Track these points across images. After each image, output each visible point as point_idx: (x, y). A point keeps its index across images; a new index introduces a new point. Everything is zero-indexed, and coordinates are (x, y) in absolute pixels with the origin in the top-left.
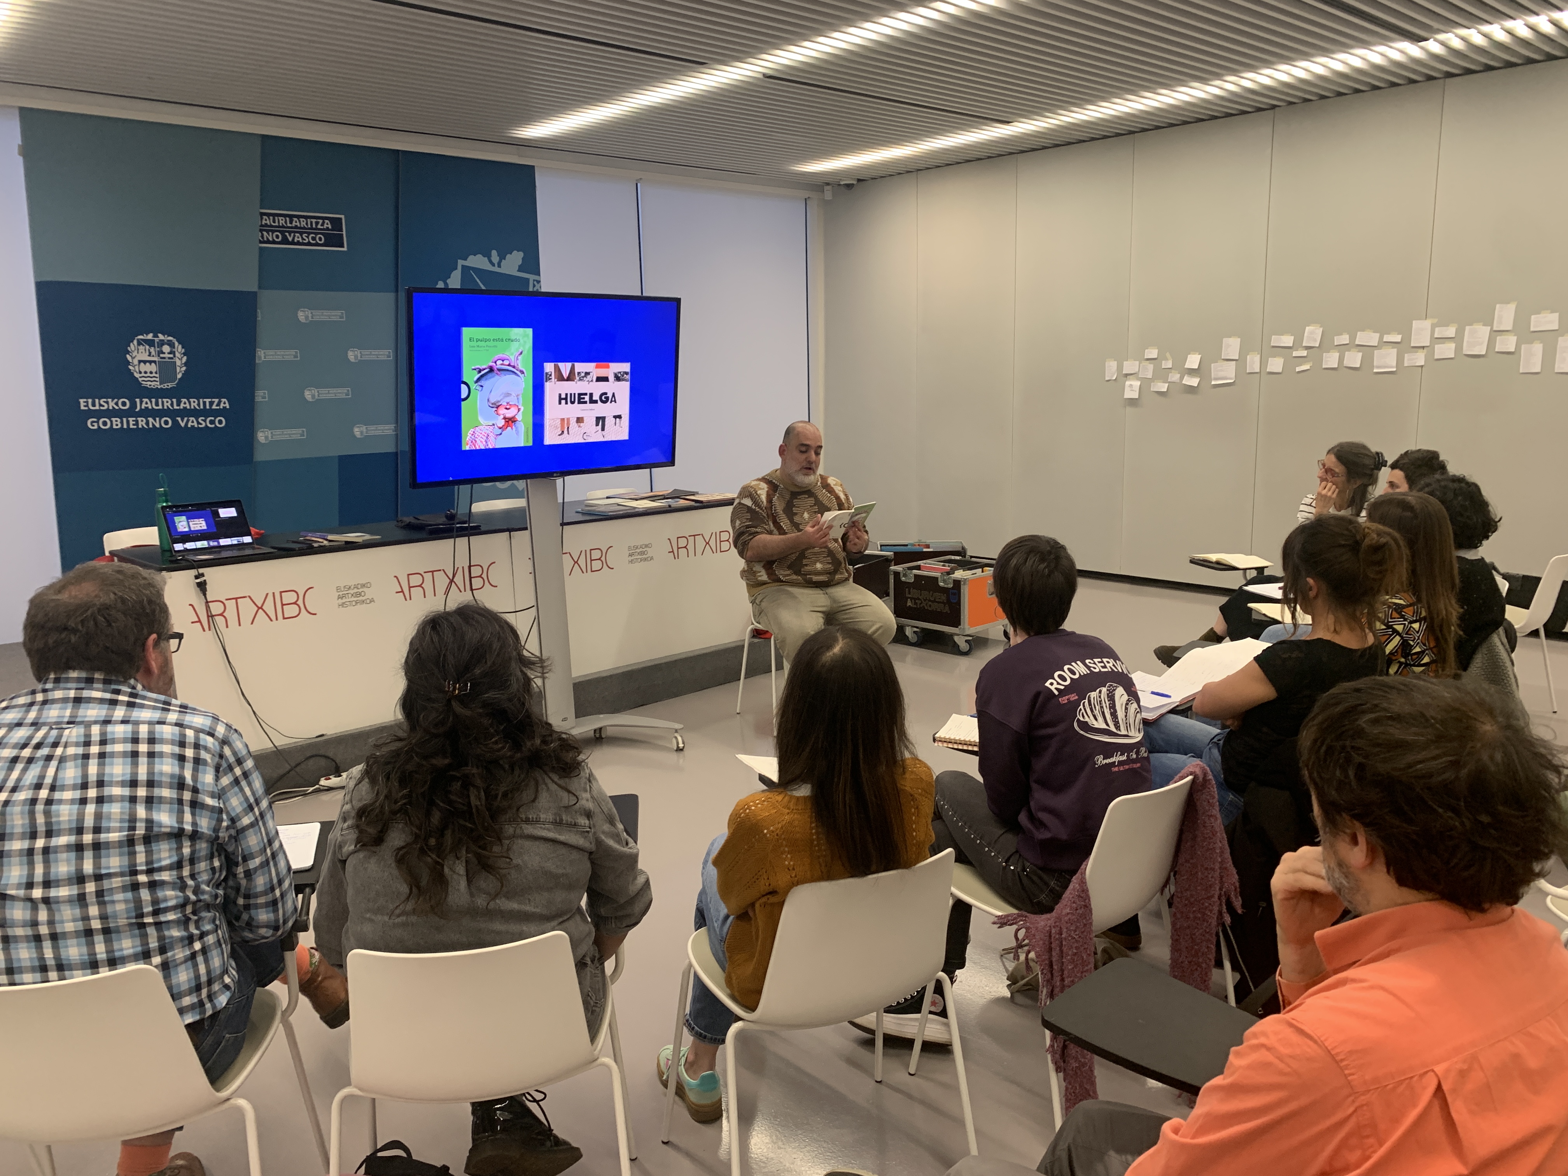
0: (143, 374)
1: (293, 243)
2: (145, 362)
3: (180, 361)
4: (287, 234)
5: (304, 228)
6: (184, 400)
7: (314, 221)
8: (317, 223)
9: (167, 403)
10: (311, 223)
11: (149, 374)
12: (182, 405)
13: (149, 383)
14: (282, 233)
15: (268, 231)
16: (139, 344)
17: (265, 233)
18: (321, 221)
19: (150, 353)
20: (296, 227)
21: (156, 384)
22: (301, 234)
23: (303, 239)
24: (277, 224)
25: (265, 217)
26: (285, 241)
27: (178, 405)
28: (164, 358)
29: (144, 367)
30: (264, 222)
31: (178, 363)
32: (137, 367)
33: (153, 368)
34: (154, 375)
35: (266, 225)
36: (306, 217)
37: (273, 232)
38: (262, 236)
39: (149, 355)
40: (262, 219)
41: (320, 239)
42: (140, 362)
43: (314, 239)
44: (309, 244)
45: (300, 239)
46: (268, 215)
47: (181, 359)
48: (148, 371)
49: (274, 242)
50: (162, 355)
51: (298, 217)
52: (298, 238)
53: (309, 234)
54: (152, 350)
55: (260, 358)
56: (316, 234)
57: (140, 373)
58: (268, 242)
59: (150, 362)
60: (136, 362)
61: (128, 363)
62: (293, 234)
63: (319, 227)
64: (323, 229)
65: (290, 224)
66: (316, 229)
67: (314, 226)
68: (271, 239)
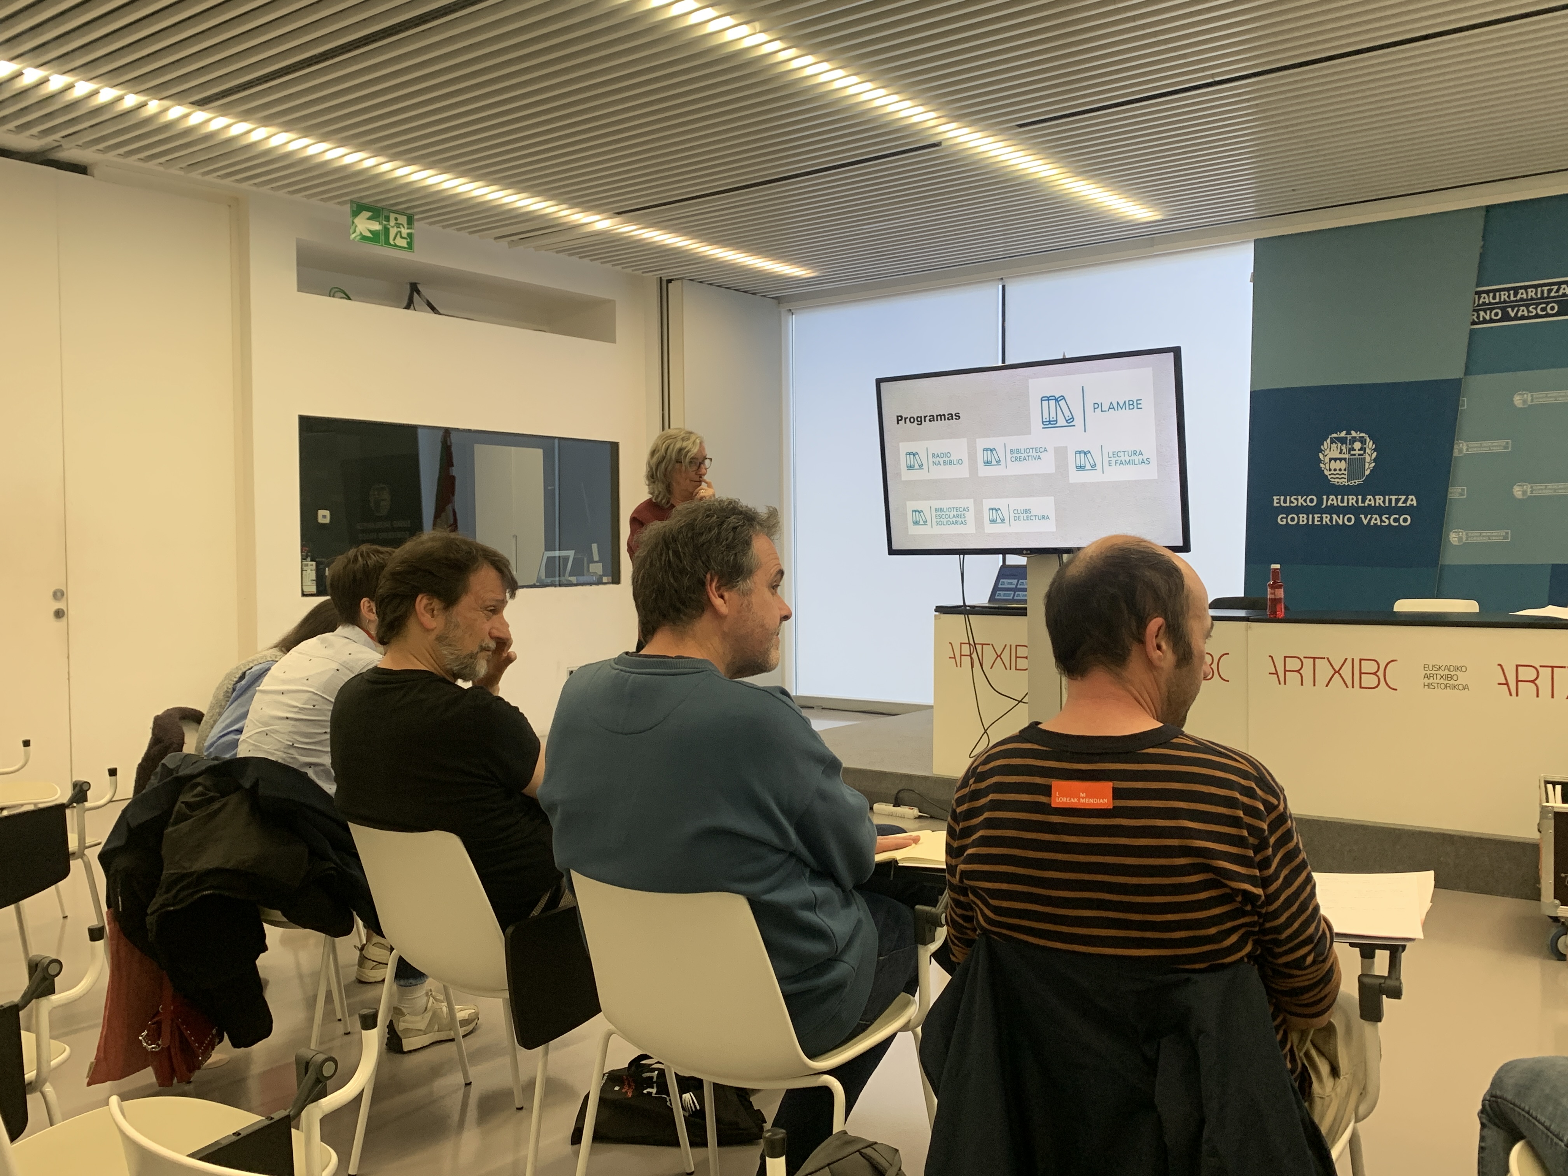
0: (1333, 472)
1: (1516, 318)
2: (1335, 459)
3: (1370, 457)
4: (1509, 310)
5: (1532, 299)
6: (1369, 497)
7: (1546, 289)
8: (1550, 291)
9: (1352, 500)
10: (1542, 292)
11: (1338, 472)
12: (1367, 502)
13: (1337, 480)
14: (1503, 309)
15: (1485, 311)
16: (1332, 442)
17: (1482, 313)
18: (1556, 287)
19: (1341, 450)
20: (1522, 300)
21: (1344, 482)
22: (1527, 306)
23: (1529, 312)
24: (1497, 300)
25: (1483, 295)
26: (1506, 317)
27: (1363, 502)
28: (1354, 455)
29: (1333, 465)
30: (1482, 300)
31: (1368, 459)
32: (1327, 465)
33: (1343, 465)
34: (1343, 472)
35: (1484, 304)
36: (1535, 287)
37: (1491, 310)
38: (1478, 317)
39: (1340, 453)
40: (1479, 298)
41: (1552, 308)
42: (1331, 459)
43: (1543, 309)
44: (1537, 316)
45: (1526, 313)
46: (1487, 292)
47: (1371, 456)
48: (1338, 469)
49: (1492, 321)
50: (1352, 452)
51: (1526, 288)
52: (1522, 311)
53: (1538, 304)
54: (1344, 447)
55: (1460, 451)
56: (1547, 303)
57: (1330, 470)
58: (1485, 321)
59: (1341, 459)
60: (1327, 460)
61: (1320, 461)
62: (1516, 309)
63: (1553, 294)
64: (1558, 297)
65: (1514, 297)
66: (1548, 297)
67: (1545, 295)
68: (1488, 318)
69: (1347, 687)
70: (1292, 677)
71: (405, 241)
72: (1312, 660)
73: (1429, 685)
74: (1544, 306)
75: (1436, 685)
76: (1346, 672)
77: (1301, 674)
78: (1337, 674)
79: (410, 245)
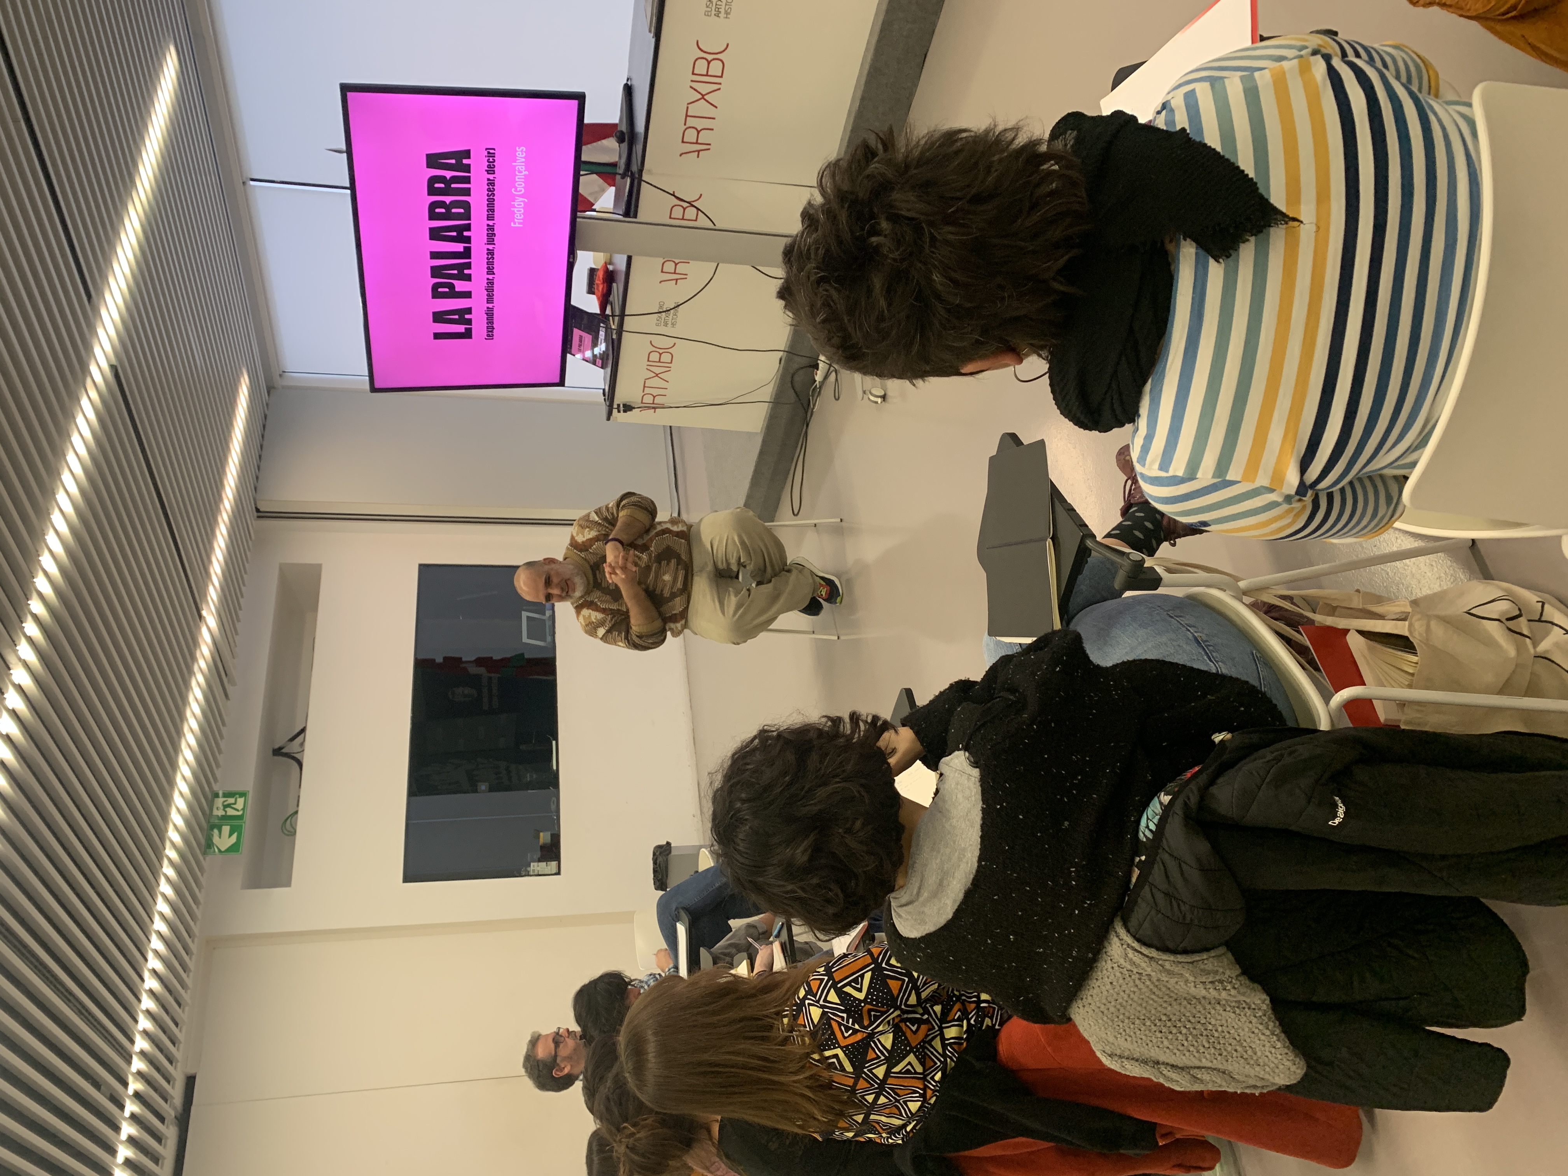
69: (719, 89)
70: (704, 137)
71: (239, 800)
72: (688, 118)
73: (727, 13)
75: (727, 7)
76: (704, 88)
77: (701, 130)
78: (706, 97)
79: (243, 794)
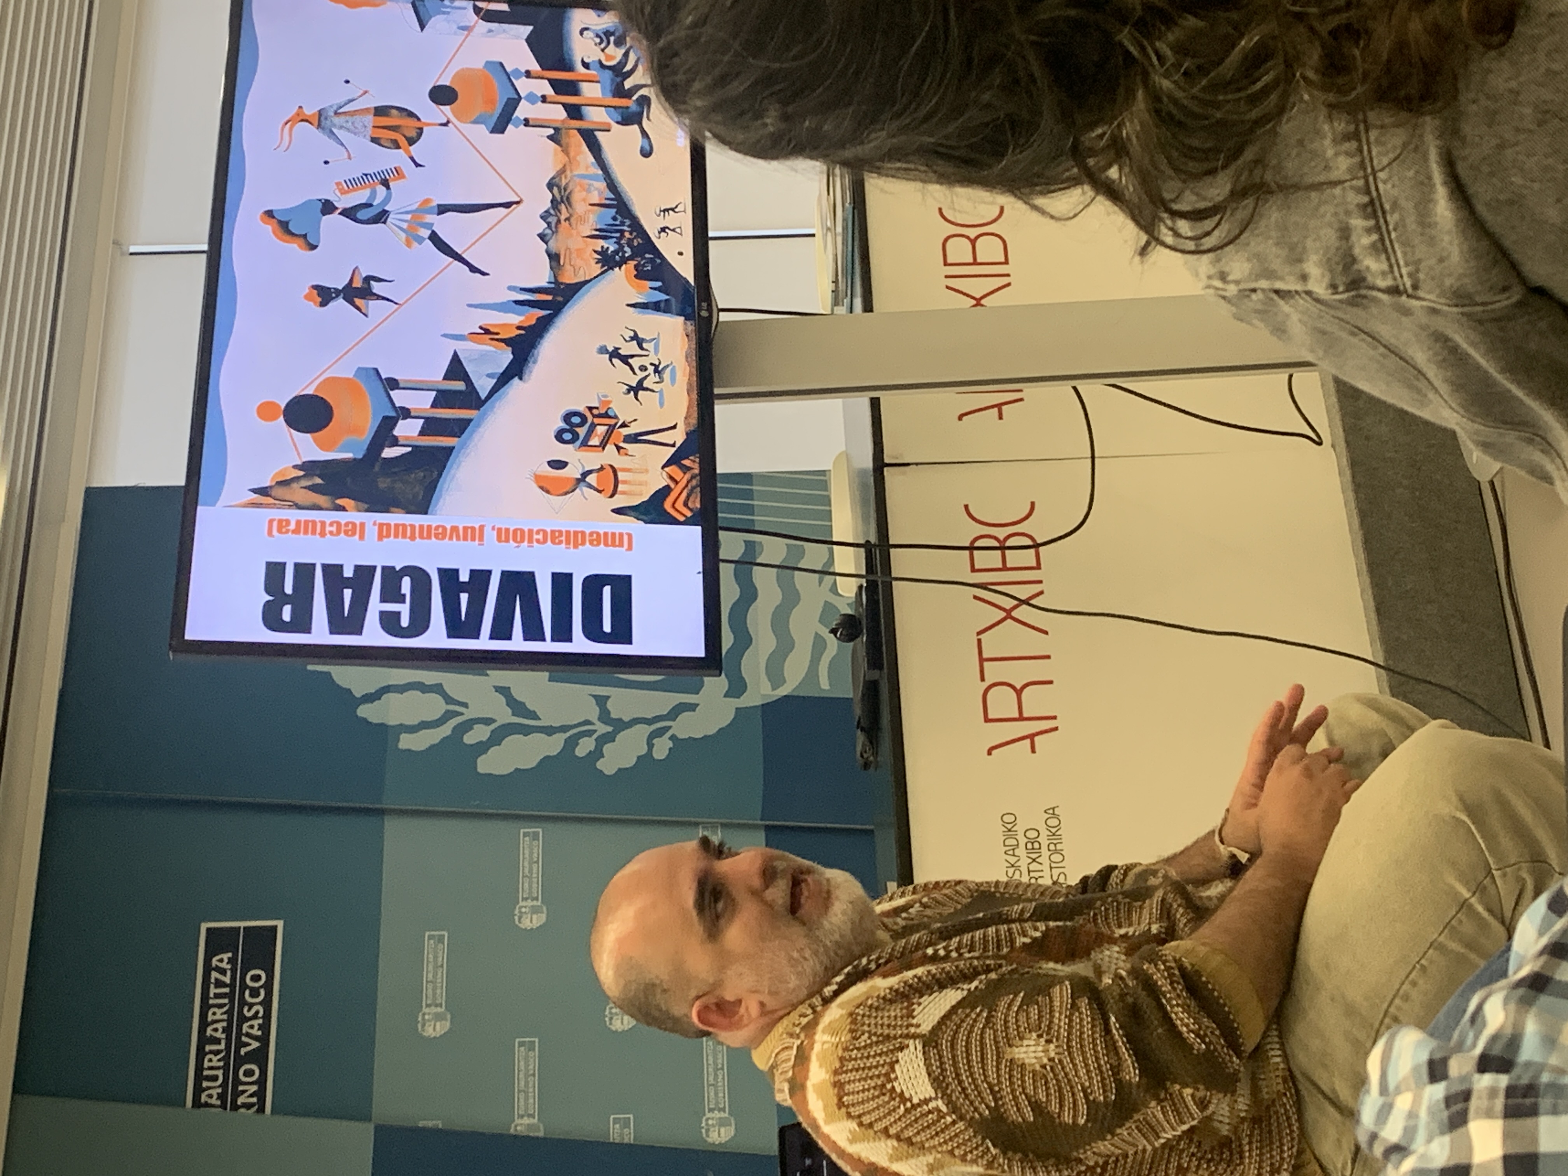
1: (264, 1040)
4: (243, 1051)
5: (230, 1013)
7: (213, 991)
8: (219, 984)
10: (217, 996)
14: (240, 1061)
15: (237, 1094)
17: (241, 1100)
18: (214, 975)
20: (227, 1030)
22: (243, 1019)
23: (255, 1016)
24: (220, 1073)
25: (204, 1098)
26: (259, 1056)
30: (214, 1101)
35: (222, 1097)
36: (205, 1007)
37: (237, 1082)
38: (248, 1106)
40: (207, 1105)
41: (256, 978)
43: (255, 993)
44: (267, 1004)
45: (256, 1023)
46: (198, 1090)
49: (262, 1082)
51: (204, 1023)
52: (253, 1028)
53: (243, 1003)
56: (244, 986)
58: (260, 1095)
62: (244, 1039)
63: (227, 979)
64: (234, 971)
65: (220, 1043)
66: (232, 985)
67: (226, 990)
68: (254, 1088)
74: (247, 992)
